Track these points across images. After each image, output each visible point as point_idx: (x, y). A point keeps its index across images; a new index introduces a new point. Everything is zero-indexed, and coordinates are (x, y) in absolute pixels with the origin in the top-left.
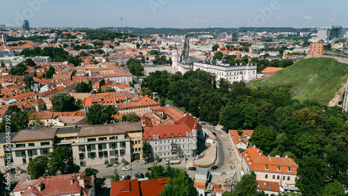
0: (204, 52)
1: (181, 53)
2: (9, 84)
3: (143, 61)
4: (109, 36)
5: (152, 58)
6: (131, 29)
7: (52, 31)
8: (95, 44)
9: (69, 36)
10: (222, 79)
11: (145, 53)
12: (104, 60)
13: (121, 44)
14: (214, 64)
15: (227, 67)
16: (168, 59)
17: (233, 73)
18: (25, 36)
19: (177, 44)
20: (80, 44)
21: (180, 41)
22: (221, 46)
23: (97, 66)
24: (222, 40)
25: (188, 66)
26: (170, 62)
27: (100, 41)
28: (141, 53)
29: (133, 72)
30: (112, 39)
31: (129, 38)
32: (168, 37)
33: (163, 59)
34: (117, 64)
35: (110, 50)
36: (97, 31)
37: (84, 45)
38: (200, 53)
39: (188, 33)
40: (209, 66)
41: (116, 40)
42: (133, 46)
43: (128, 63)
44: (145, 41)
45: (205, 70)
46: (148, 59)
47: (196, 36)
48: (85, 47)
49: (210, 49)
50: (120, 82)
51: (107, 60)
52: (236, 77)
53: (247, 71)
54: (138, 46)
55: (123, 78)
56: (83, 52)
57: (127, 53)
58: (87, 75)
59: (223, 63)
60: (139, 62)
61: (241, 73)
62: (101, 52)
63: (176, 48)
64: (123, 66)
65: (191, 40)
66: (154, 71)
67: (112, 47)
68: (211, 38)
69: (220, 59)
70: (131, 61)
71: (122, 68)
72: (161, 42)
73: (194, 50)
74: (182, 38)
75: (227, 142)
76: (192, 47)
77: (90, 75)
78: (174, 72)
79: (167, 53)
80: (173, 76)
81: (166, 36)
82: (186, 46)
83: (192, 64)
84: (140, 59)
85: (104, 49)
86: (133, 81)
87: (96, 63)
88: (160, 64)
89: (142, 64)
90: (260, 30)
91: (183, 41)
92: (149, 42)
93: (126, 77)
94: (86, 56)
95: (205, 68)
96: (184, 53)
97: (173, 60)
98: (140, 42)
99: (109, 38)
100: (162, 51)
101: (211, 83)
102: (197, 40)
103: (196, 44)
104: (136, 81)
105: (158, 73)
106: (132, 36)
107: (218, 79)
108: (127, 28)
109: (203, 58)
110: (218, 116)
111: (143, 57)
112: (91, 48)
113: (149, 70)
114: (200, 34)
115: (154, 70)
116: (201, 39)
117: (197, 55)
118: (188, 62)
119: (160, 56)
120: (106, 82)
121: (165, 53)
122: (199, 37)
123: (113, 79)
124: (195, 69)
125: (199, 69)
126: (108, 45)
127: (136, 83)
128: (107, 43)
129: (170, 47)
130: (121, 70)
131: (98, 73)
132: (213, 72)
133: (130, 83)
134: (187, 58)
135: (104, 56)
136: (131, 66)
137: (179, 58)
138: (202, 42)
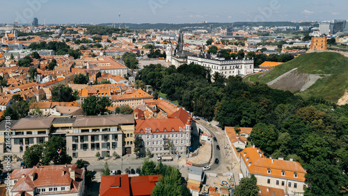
0: (199, 46)
1: (175, 47)
2: (16, 74)
3: (138, 55)
4: (107, 31)
5: (148, 52)
6: (128, 24)
7: (57, 28)
8: (94, 39)
9: (72, 31)
10: (217, 73)
11: (140, 47)
12: (101, 54)
13: (118, 38)
14: (209, 57)
15: (222, 61)
16: (162, 52)
17: (228, 67)
18: (34, 32)
19: (172, 38)
20: (81, 39)
21: (174, 36)
22: (216, 41)
23: (95, 59)
24: (216, 34)
25: (182, 60)
26: (164, 56)
27: (98, 36)
28: (137, 47)
29: (128, 65)
30: (110, 33)
31: (126, 33)
32: (163, 32)
33: (158, 52)
34: (113, 58)
35: (108, 44)
36: (97, 26)
37: (84, 39)
38: (194, 47)
39: (183, 28)
40: (203, 60)
41: (114, 35)
42: (129, 40)
43: (124, 56)
44: (140, 36)
45: (199, 64)
46: (143, 52)
47: (190, 31)
48: (85, 41)
49: (205, 43)
50: (115, 74)
51: (105, 54)
52: (232, 71)
53: (243, 66)
54: (134, 40)
55: (118, 71)
56: (83, 46)
57: (124, 47)
58: (85, 67)
59: (218, 57)
60: (134, 55)
61: (237, 67)
62: (100, 46)
63: (170, 43)
64: (119, 59)
65: (185, 34)
66: (149, 65)
67: (109, 41)
68: (205, 33)
69: (215, 53)
70: (126, 54)
71: (117, 61)
72: (155, 37)
73: (188, 45)
74: (177, 33)
75: (223, 140)
76: (186, 41)
77: (88, 67)
79: (161, 47)
80: (167, 69)
81: (161, 30)
82: (180, 40)
83: (186, 58)
84: (135, 52)
85: (102, 43)
86: (128, 74)
87: (94, 56)
88: (155, 57)
89: (137, 58)
90: (256, 24)
91: (178, 36)
92: (144, 37)
93: (121, 70)
94: (85, 49)
95: (199, 62)
96: (178, 47)
97: (167, 54)
98: (136, 37)
99: (107, 33)
100: (156, 45)
101: (205, 77)
102: (191, 35)
103: (190, 39)
104: (131, 73)
105: (152, 66)
106: (128, 32)
107: (213, 73)
108: (124, 24)
109: (197, 52)
110: (213, 111)
111: (138, 51)
112: (91, 42)
113: (143, 63)
114: (194, 29)
115: (148, 63)
116: (196, 34)
117: (191, 48)
118: (182, 56)
119: (155, 50)
120: (102, 75)
121: (159, 47)
122: (194, 31)
123: (109, 71)
124: (189, 62)
125: (193, 63)
126: (106, 40)
127: (130, 76)
128: (105, 37)
129: (165, 41)
130: (117, 63)
131: (95, 65)
132: (207, 66)
133: (125, 75)
134: (181, 52)
135: (102, 50)
136: (126, 59)
137: (173, 52)
138: (197, 37)
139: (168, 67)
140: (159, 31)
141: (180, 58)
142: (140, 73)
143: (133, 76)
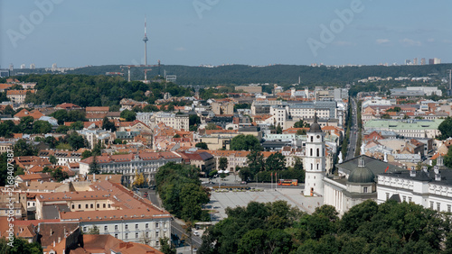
0: (414, 140)
1: (333, 145)
3: (209, 171)
4: (105, 92)
5: (240, 160)
6: (173, 69)
8: (62, 118)
11: (215, 143)
12: (84, 169)
13: (140, 116)
16: (290, 163)
19: (322, 114)
20: (16, 119)
21: (331, 106)
23: (63, 187)
25: (357, 189)
26: (298, 175)
27: (73, 108)
28: (203, 146)
29: (175, 206)
31: (167, 97)
32: (293, 92)
33: (277, 162)
34: (125, 181)
35: (105, 135)
36: (69, 77)
37: (27, 120)
38: (397, 144)
39: (357, 81)
40: (431, 188)
41: (126, 106)
42: (176, 123)
43: (162, 175)
44: (216, 107)
45: (418, 201)
46: (224, 163)
47: (384, 91)
48: (30, 126)
49: (433, 132)
50: (132, 237)
51: (95, 169)
54: (194, 121)
55: (142, 225)
56: (22, 144)
57: (159, 145)
58: (31, 214)
60: (195, 175)
62: (79, 143)
63: (318, 129)
64: (141, 185)
65: (367, 102)
66: (244, 205)
67: (109, 126)
68: (434, 97)
70: (170, 170)
71: (139, 194)
72: (267, 110)
73: (376, 136)
76: (371, 123)
77: (39, 215)
78: (309, 207)
79: (287, 146)
80: (307, 221)
81: (287, 88)
82: (351, 120)
83: (372, 180)
84: (199, 163)
85: (89, 134)
86: (174, 237)
87: (60, 175)
88: (266, 180)
89: (205, 181)
91: (342, 106)
92: (229, 111)
93: (151, 224)
94: (29, 153)
95: (418, 194)
96: (343, 144)
97: (306, 167)
98: (200, 110)
99: (104, 98)
100: (270, 137)
101: (437, 247)
102: (388, 103)
103: (385, 117)
104: (183, 235)
105: (255, 209)
106: (175, 93)
108: (159, 69)
109: (410, 160)
111: (210, 159)
112: (49, 129)
113: (226, 200)
114: (398, 84)
115: (242, 199)
116: (402, 99)
117: (389, 149)
118: (357, 173)
119: (266, 155)
120: (86, 239)
121: (279, 144)
122: (396, 92)
123: (111, 228)
124: (382, 196)
125: (396, 197)
126: (100, 121)
127: (182, 244)
128: (96, 113)
129: (300, 124)
130: (136, 201)
131: (64, 208)
132: (444, 208)
133: (163, 242)
134: (354, 160)
135: (86, 155)
136: (167, 186)
137: (329, 162)
138: (406, 109)
139: (311, 211)
140: (278, 89)
141: (352, 180)
142: (214, 234)
143: (193, 244)
